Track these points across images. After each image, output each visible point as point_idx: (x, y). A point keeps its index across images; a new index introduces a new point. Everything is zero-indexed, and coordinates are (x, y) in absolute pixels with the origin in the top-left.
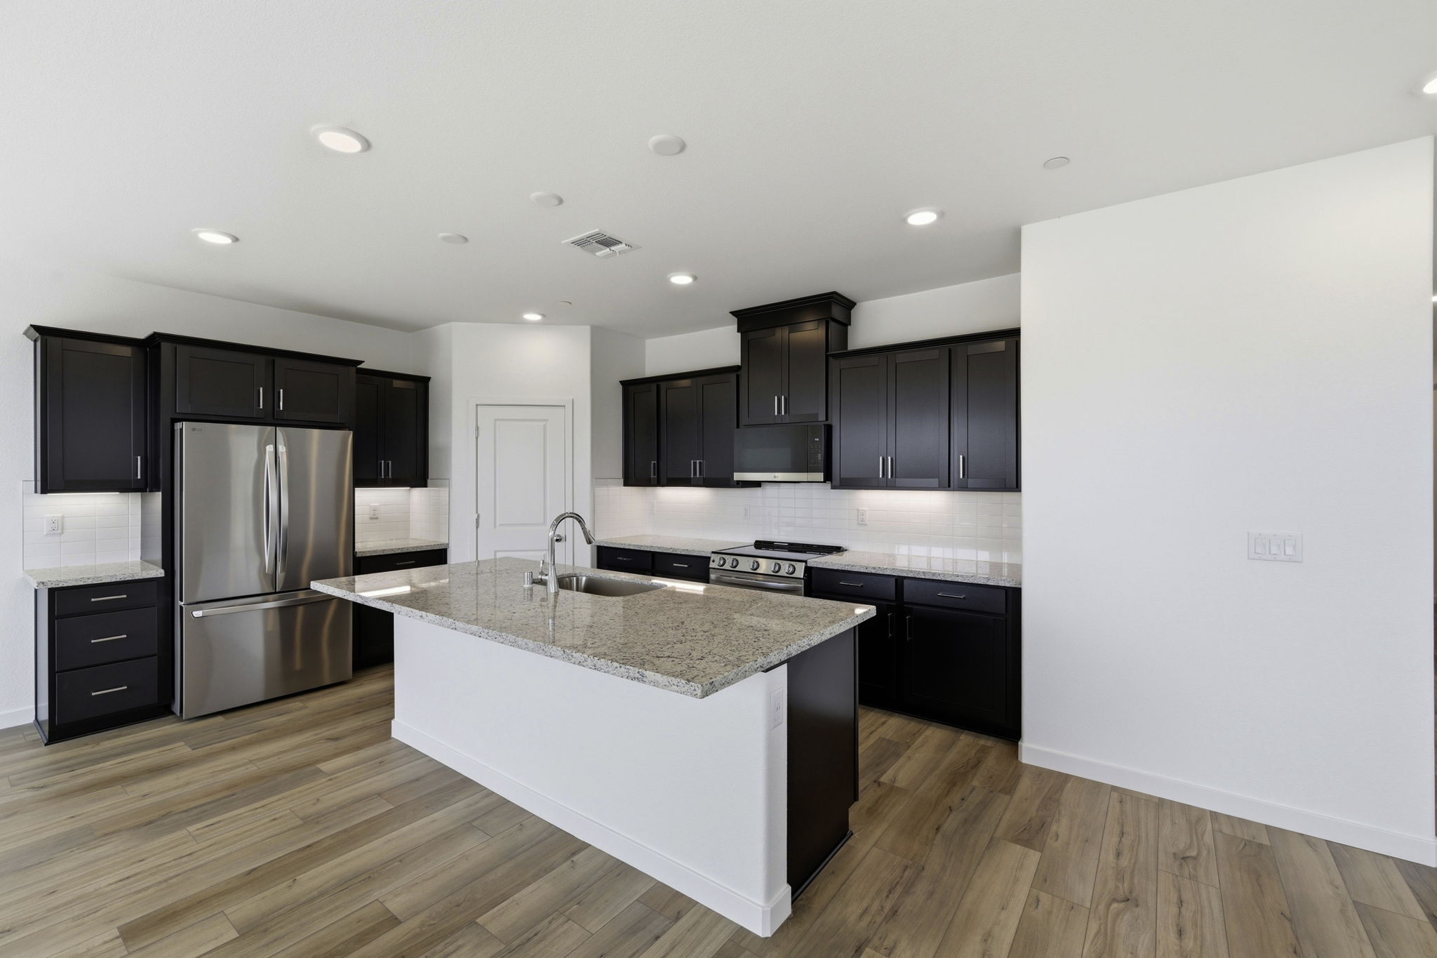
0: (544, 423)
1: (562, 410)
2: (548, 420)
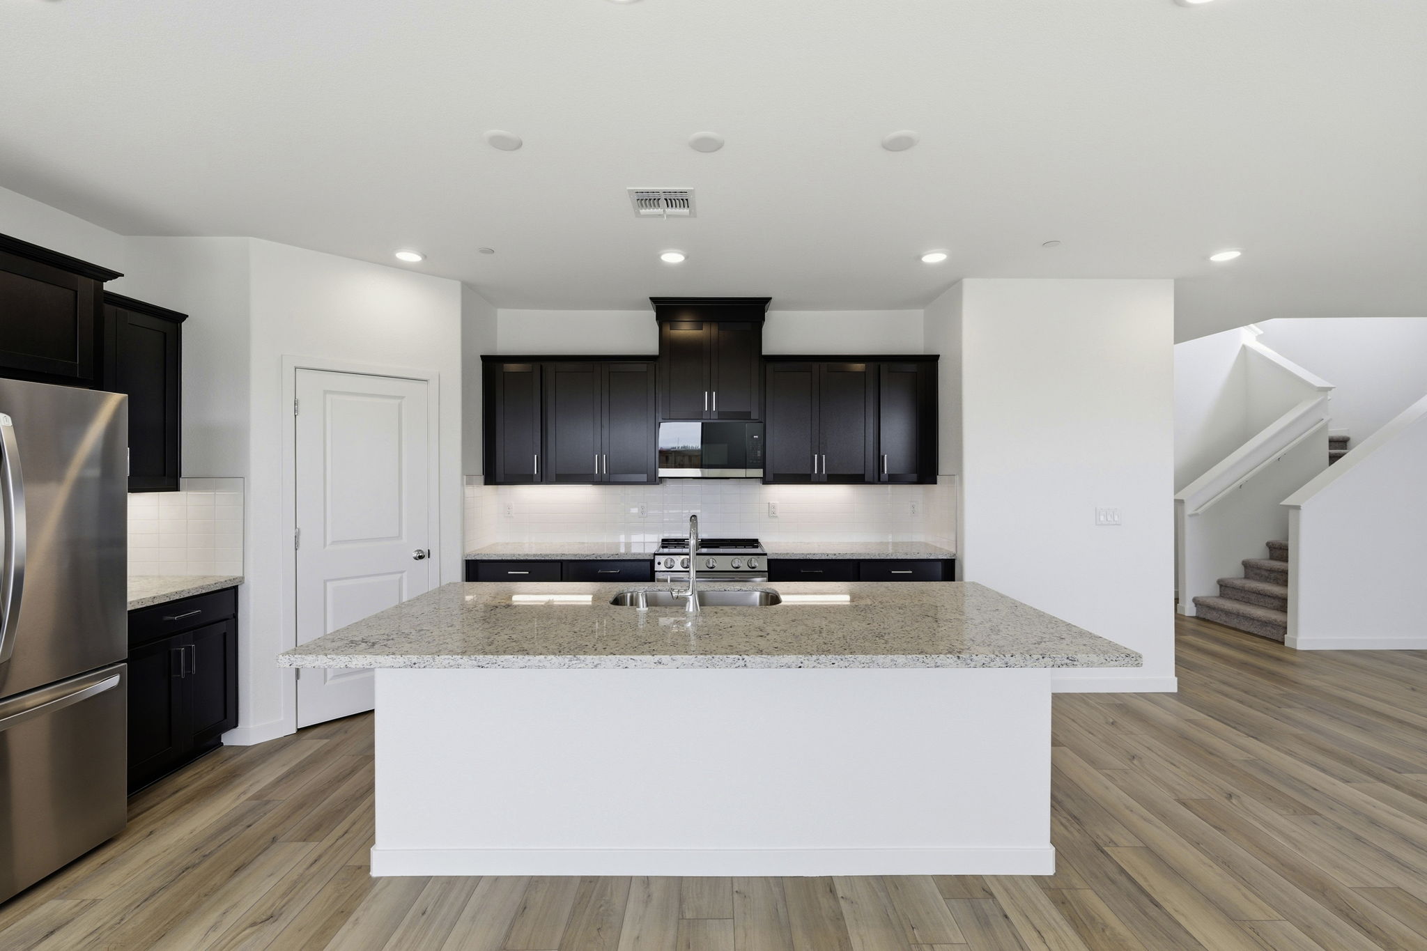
0: (399, 401)
1: (423, 385)
2: (403, 397)
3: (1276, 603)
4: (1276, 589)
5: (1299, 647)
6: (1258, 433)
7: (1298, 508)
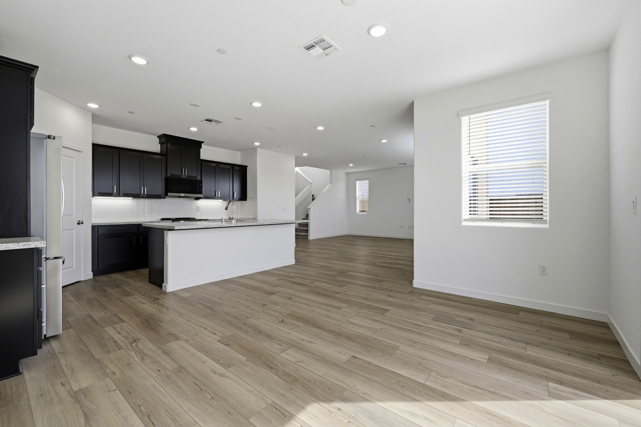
0: (73, 159)
1: (80, 153)
3: (305, 231)
4: (306, 228)
5: (310, 239)
6: (300, 193)
7: (310, 208)
